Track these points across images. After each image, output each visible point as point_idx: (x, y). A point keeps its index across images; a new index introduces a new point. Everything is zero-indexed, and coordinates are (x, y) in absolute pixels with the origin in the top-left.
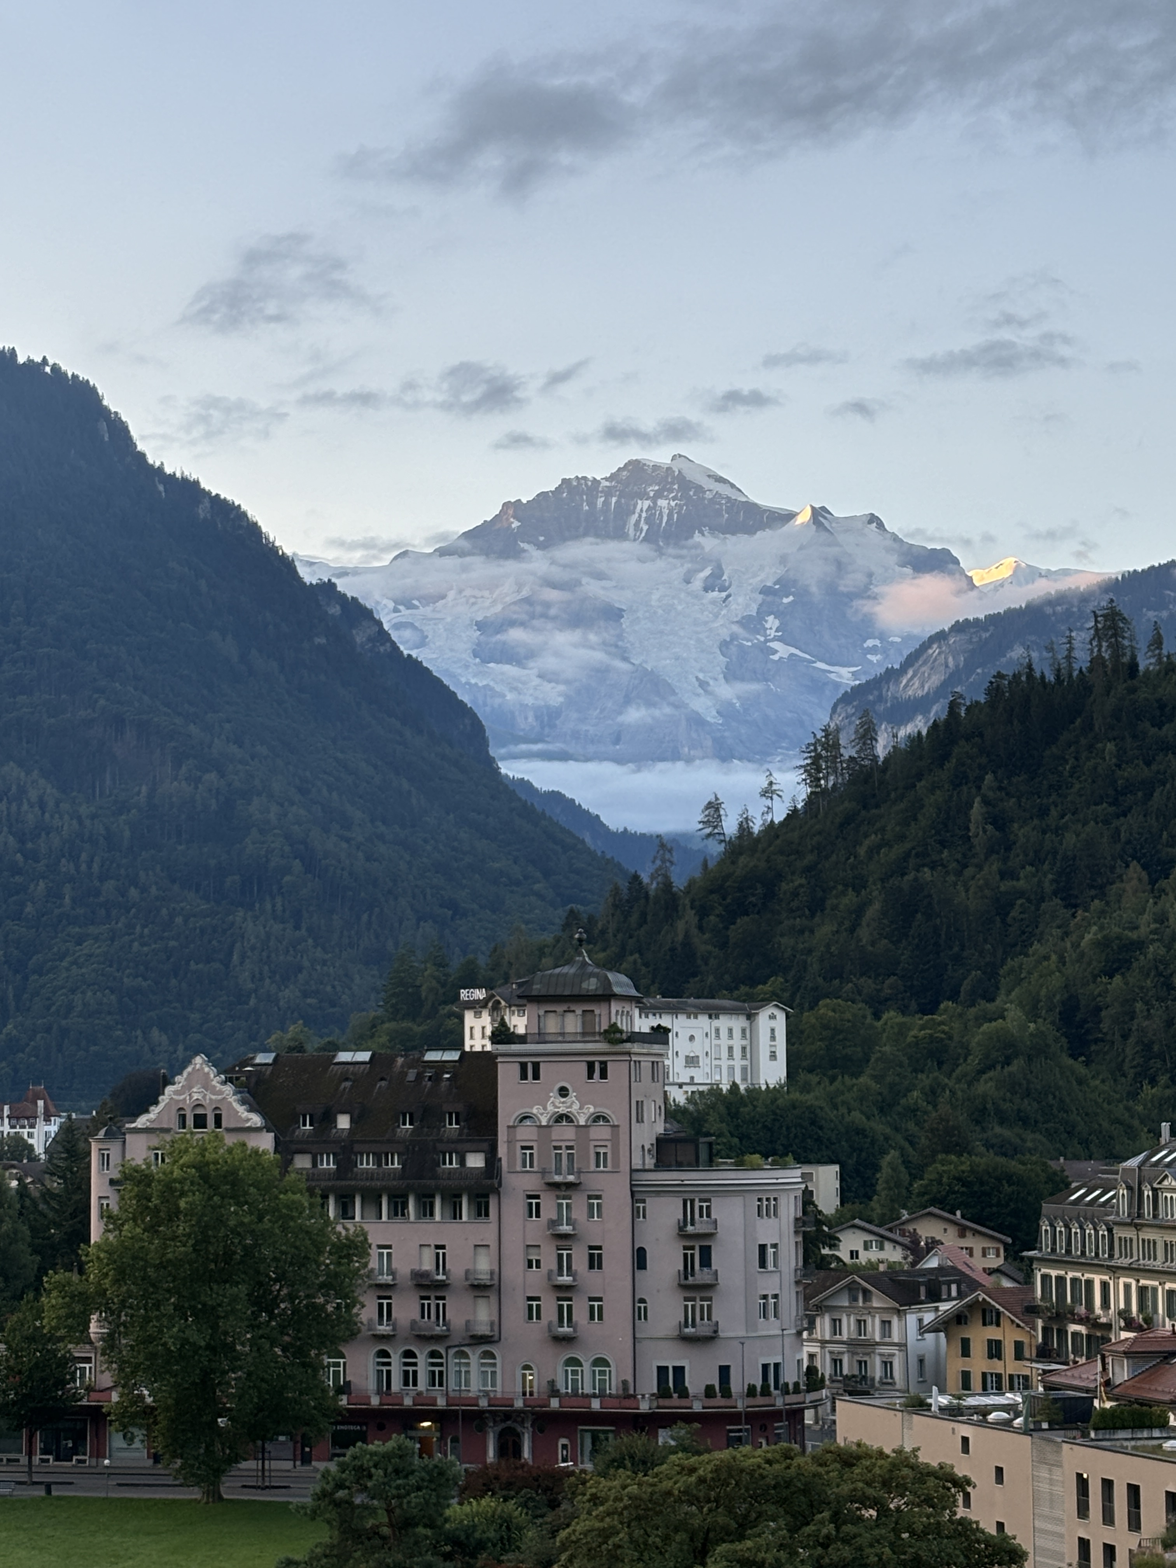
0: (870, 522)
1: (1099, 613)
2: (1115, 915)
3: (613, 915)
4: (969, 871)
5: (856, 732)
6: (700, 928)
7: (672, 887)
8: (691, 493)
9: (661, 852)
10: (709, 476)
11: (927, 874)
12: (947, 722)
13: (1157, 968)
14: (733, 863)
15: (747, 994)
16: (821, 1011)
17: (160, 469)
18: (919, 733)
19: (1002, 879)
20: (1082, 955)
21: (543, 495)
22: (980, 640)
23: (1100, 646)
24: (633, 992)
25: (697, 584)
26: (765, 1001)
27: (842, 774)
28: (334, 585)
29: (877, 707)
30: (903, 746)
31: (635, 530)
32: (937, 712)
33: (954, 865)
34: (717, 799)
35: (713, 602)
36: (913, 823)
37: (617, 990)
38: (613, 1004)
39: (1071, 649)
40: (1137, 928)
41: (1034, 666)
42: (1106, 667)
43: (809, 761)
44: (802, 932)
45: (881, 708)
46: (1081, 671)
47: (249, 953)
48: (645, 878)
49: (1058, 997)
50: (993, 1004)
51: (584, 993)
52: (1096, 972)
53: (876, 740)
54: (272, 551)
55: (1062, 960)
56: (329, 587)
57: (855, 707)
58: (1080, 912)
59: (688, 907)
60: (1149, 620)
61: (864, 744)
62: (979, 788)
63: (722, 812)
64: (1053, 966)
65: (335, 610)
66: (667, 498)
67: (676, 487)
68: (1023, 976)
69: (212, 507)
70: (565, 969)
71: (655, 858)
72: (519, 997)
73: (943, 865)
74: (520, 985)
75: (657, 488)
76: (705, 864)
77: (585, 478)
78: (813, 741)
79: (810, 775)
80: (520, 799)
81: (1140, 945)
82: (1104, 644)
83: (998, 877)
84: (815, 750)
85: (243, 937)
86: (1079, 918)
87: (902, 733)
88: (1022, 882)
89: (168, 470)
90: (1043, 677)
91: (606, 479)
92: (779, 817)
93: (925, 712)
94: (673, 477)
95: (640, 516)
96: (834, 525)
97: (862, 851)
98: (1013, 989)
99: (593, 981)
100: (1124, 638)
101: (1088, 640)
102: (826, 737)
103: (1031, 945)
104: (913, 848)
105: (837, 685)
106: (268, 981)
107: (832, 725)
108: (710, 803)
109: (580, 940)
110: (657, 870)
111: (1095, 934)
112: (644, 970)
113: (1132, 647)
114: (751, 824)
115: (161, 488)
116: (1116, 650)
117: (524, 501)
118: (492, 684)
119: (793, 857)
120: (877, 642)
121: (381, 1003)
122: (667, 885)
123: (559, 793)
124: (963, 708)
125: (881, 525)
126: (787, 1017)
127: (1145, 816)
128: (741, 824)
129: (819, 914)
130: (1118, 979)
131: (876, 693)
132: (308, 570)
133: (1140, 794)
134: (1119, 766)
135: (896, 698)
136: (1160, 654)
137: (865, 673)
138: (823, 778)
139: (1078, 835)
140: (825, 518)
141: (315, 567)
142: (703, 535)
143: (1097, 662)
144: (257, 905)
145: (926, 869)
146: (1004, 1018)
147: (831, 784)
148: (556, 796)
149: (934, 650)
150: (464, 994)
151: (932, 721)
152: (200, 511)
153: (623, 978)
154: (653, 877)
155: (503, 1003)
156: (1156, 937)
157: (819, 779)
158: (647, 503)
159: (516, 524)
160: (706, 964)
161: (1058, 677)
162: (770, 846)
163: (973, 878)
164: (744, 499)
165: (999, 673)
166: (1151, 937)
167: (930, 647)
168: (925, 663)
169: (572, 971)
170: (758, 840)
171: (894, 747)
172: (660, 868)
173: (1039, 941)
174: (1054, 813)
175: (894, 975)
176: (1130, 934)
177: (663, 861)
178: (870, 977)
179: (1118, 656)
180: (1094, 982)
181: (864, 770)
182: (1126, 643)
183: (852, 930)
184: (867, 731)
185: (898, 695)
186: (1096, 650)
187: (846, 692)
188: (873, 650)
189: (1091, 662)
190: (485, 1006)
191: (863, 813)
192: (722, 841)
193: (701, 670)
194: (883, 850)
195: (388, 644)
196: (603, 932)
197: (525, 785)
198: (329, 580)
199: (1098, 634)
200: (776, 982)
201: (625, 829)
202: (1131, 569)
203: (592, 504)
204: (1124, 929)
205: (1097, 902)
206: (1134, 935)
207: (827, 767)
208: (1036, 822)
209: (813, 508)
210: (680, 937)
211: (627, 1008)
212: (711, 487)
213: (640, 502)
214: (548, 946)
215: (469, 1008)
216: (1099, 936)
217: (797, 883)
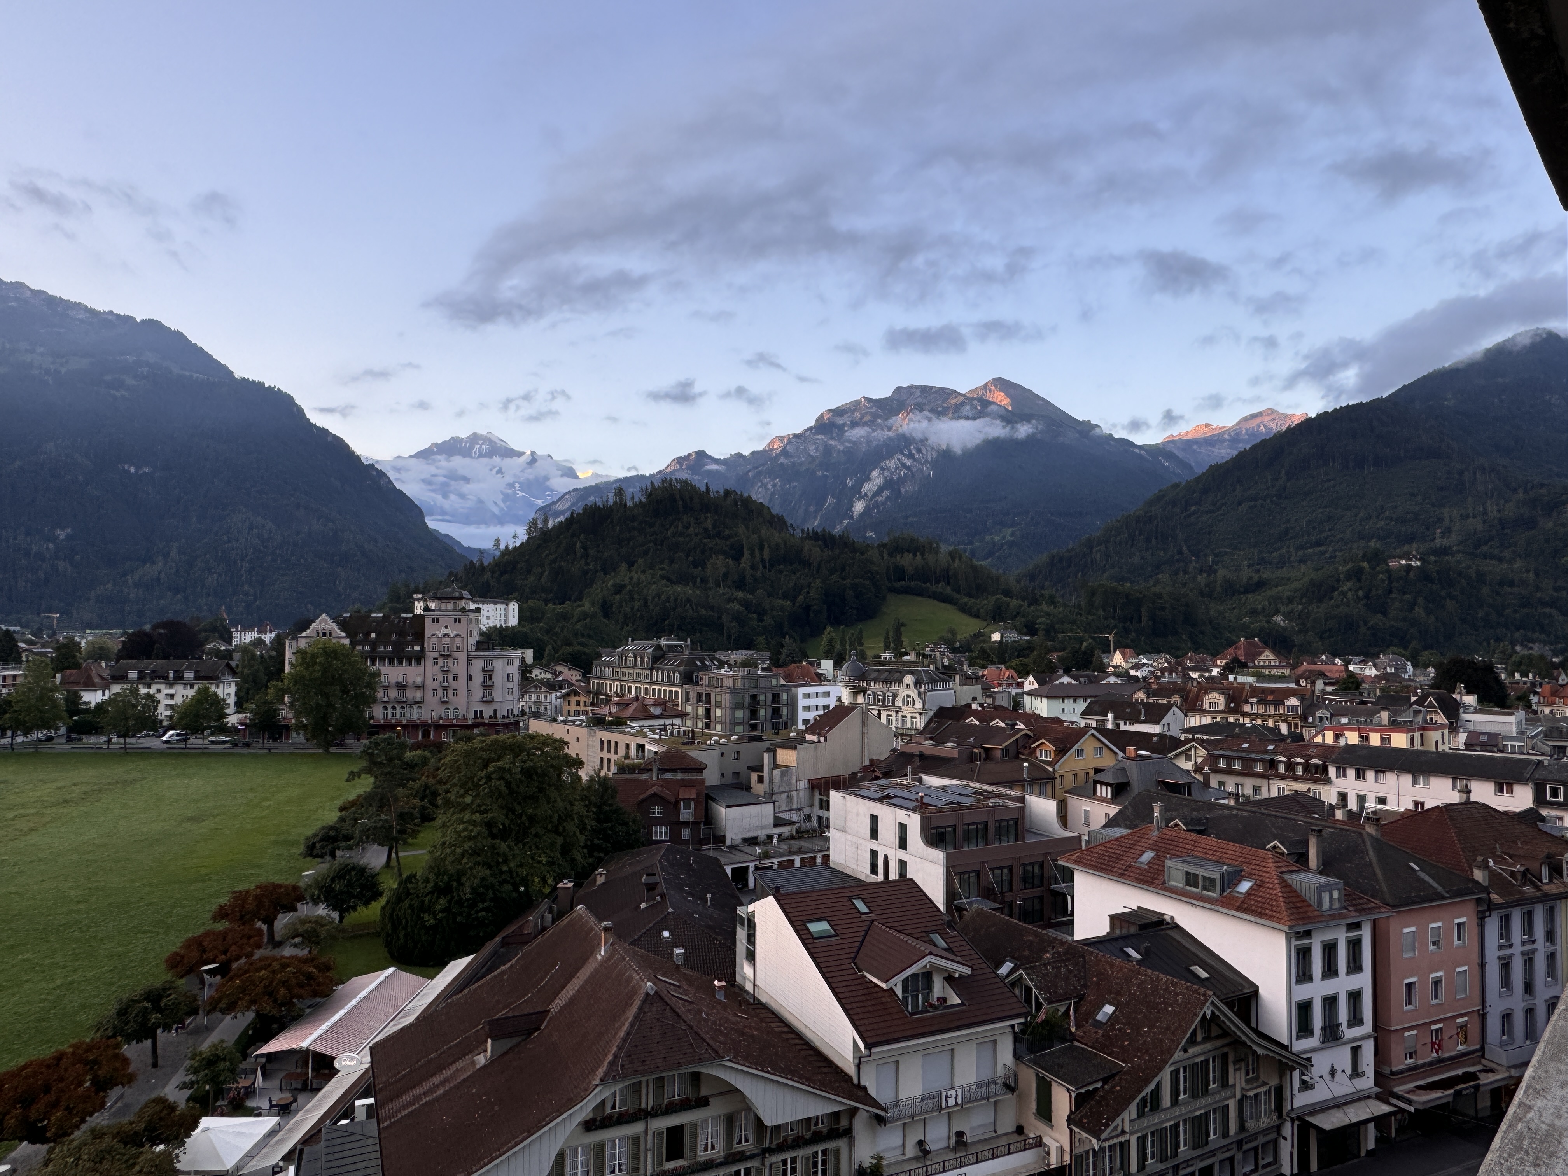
0: (549, 457)
2: (618, 577)
3: (464, 573)
4: (576, 563)
5: (543, 520)
6: (492, 577)
8: (493, 444)
9: (480, 554)
10: (499, 439)
13: (629, 593)
14: (503, 558)
15: (506, 598)
16: (529, 603)
18: (562, 521)
19: (585, 565)
20: (608, 588)
23: (616, 498)
24: (470, 597)
25: (494, 471)
26: (511, 600)
27: (538, 532)
30: (557, 525)
31: (473, 454)
33: (571, 561)
34: (498, 539)
35: (499, 478)
36: (559, 548)
37: (465, 596)
38: (463, 600)
39: (607, 498)
40: (624, 581)
41: (597, 503)
42: (618, 504)
43: (528, 528)
44: (524, 579)
45: (550, 513)
46: (610, 505)
47: (342, 581)
48: (475, 562)
49: (601, 601)
50: (581, 602)
51: (454, 597)
52: (612, 593)
53: (549, 522)
54: (353, 453)
55: (602, 590)
56: (373, 466)
57: (543, 512)
58: (608, 576)
59: (488, 570)
61: (545, 523)
62: (579, 538)
63: (500, 543)
64: (599, 592)
65: (374, 473)
66: (485, 445)
67: (488, 442)
68: (590, 594)
69: (333, 438)
70: (448, 589)
71: (478, 556)
72: (432, 597)
73: (568, 561)
74: (433, 593)
75: (482, 441)
76: (494, 558)
77: (458, 437)
78: (529, 522)
79: (528, 532)
80: (434, 536)
81: (625, 586)
84: (530, 525)
85: (340, 576)
86: (607, 578)
87: (556, 521)
88: (591, 567)
89: (318, 425)
90: (599, 506)
91: (465, 438)
92: (518, 544)
93: (564, 514)
94: (488, 439)
95: (476, 450)
96: (537, 457)
97: (543, 556)
98: (587, 598)
99: (457, 593)
101: (613, 496)
102: (533, 521)
103: (593, 585)
104: (559, 555)
105: (537, 505)
106: (348, 590)
107: (535, 517)
108: (496, 540)
109: (453, 581)
110: (479, 559)
112: (473, 591)
114: (509, 547)
116: (621, 499)
117: (440, 443)
119: (522, 557)
120: (550, 493)
121: (387, 598)
122: (482, 564)
124: (575, 514)
125: (552, 458)
126: (519, 605)
127: (627, 548)
128: (506, 547)
129: (529, 574)
130: (618, 595)
131: (549, 508)
133: (626, 542)
134: (620, 533)
135: (555, 510)
137: (546, 502)
139: (608, 553)
140: (535, 455)
141: (368, 459)
142: (496, 457)
143: (615, 503)
144: (345, 566)
145: (562, 562)
146: (584, 606)
147: (534, 535)
148: (447, 535)
149: (567, 496)
150: (414, 596)
151: (565, 517)
152: (329, 439)
153: (467, 593)
154: (477, 562)
155: (427, 599)
157: (531, 534)
158: (478, 446)
159: (436, 450)
161: (603, 507)
162: (515, 553)
163: (576, 565)
164: (509, 447)
166: (628, 584)
168: (564, 500)
169: (450, 590)
170: (511, 551)
171: (554, 525)
173: (595, 584)
174: (601, 546)
175: (552, 593)
178: (544, 593)
179: (621, 501)
180: (611, 596)
181: (544, 531)
182: (624, 497)
183: (539, 579)
184: (546, 519)
187: (540, 508)
188: (549, 495)
189: (613, 503)
190: (421, 600)
191: (543, 544)
192: (500, 551)
193: (494, 498)
194: (549, 556)
195: (392, 485)
196: (461, 578)
198: (372, 464)
200: (516, 595)
203: (461, 445)
204: (620, 581)
205: (613, 573)
206: (623, 583)
207: (533, 531)
208: (596, 549)
209: (531, 452)
210: (485, 580)
211: (468, 602)
212: (500, 443)
213: (476, 446)
214: (443, 582)
215: (416, 600)
216: (613, 583)
217: (523, 565)
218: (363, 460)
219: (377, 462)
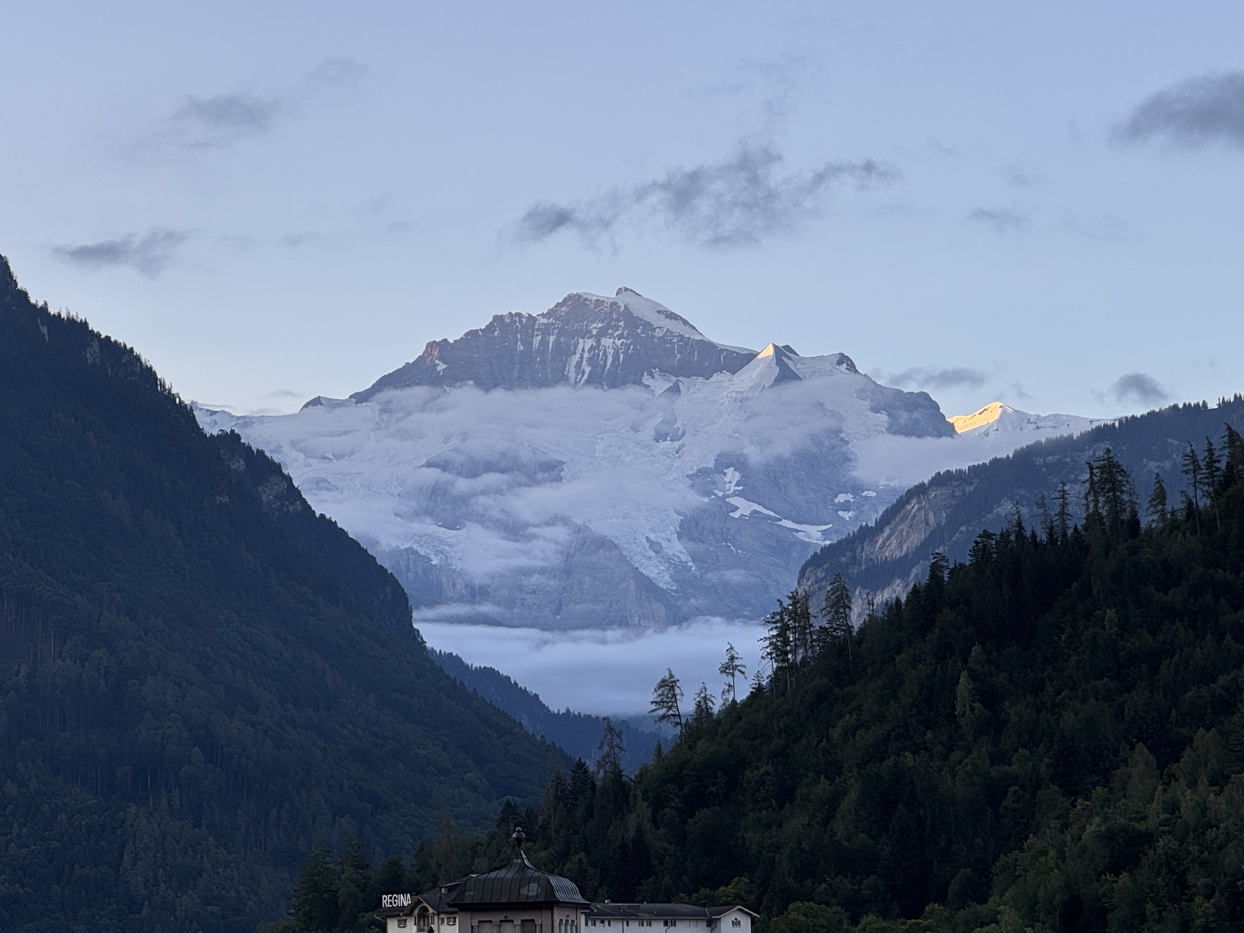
0: (840, 363)
1: (1095, 465)
2: (1120, 804)
3: (555, 809)
4: (957, 754)
5: (828, 599)
6: (655, 822)
7: (621, 776)
8: (639, 331)
9: (609, 737)
10: (659, 312)
11: (909, 758)
12: (928, 587)
13: (1168, 863)
14: (690, 748)
15: (707, 897)
16: (792, 916)
17: (44, 310)
18: (898, 600)
19: (993, 764)
20: (1084, 850)
21: (472, 334)
22: (964, 494)
23: (1097, 501)
24: (579, 898)
25: (648, 433)
26: (728, 905)
27: (812, 647)
28: (238, 437)
29: (850, 571)
30: (880, 615)
31: (577, 373)
32: (917, 575)
33: (939, 747)
34: (671, 676)
35: (665, 453)
36: (892, 702)
37: (560, 896)
38: (556, 912)
39: (1064, 505)
40: (1144, 818)
41: (1024, 524)
42: (1104, 524)
43: (775, 632)
44: (769, 826)
45: (854, 571)
46: (1076, 529)
47: (142, 855)
48: (591, 766)
49: (1058, 897)
50: (984, 906)
51: (523, 900)
52: (1100, 869)
53: (850, 608)
54: (170, 398)
55: (1061, 855)
56: (234, 437)
57: (826, 570)
58: (1079, 801)
59: (640, 798)
60: (1150, 472)
61: (837, 612)
62: (966, 661)
63: (677, 691)
64: (1052, 863)
65: (239, 465)
66: (611, 336)
67: (622, 324)
68: (1017, 874)
69: (101, 350)
70: (502, 873)
71: (602, 743)
72: (449, 905)
73: (928, 750)
74: (450, 889)
75: (600, 325)
76: (659, 748)
77: (519, 315)
78: (779, 610)
79: (776, 648)
80: (448, 678)
81: (1149, 838)
82: (1102, 499)
83: (988, 762)
84: (782, 620)
85: (134, 836)
86: (1079, 807)
87: (879, 599)
88: (1014, 767)
89: (53, 310)
90: (1034, 535)
91: (543, 315)
92: (742, 693)
93: (905, 575)
94: (619, 314)
95: (582, 357)
96: (799, 366)
97: (836, 733)
98: (1006, 889)
99: (534, 886)
100: (1122, 492)
101: (1083, 494)
102: (794, 604)
103: (1027, 838)
104: (894, 730)
105: (805, 545)
106: (163, 886)
107: (800, 591)
108: (663, 681)
109: (519, 840)
110: (604, 758)
111: (1098, 826)
112: (591, 870)
113: (1132, 502)
114: (710, 704)
115: (44, 330)
116: (1115, 504)
117: (452, 341)
118: (415, 547)
119: (758, 741)
120: (850, 497)
121: (292, 911)
122: (617, 774)
123: (492, 670)
124: (946, 572)
125: (852, 367)
126: (753, 924)
127: (1151, 691)
128: (699, 705)
129: (787, 805)
130: (1124, 876)
131: (849, 554)
132: (208, 419)
133: (1144, 667)
134: (1122, 636)
135: (871, 560)
136: (1163, 510)
137: (836, 532)
138: (791, 651)
139: (1076, 714)
140: (790, 358)
141: (215, 417)
142: (653, 377)
143: (1093, 519)
144: (151, 800)
145: (907, 754)
146: (997, 922)
147: (799, 658)
148: (489, 674)
149: (913, 506)
150: (386, 900)
151: (911, 586)
152: (88, 355)
153: (566, 882)
154: (599, 765)
155: (431, 910)
156: (1166, 829)
157: (786, 653)
158: (590, 343)
159: (441, 367)
160: (661, 863)
161: (1051, 535)
162: (732, 729)
163: (960, 763)
164: (698, 338)
165: (985, 531)
166: (1161, 828)
167: (908, 503)
168: (903, 520)
169: (510, 875)
170: (718, 722)
171: (869, 615)
172: (608, 755)
173: (1035, 834)
174: (1049, 689)
175: (874, 873)
176: (1137, 825)
177: (612, 747)
178: (846, 877)
179: (1117, 512)
180: (1098, 881)
181: (837, 641)
182: (1125, 497)
183: (826, 822)
184: (840, 597)
185: (873, 557)
186: (1092, 505)
187: (816, 553)
188: (846, 506)
189: (1086, 519)
190: (411, 914)
191: (836, 690)
192: (677, 723)
193: (652, 530)
194: (859, 732)
195: (298, 503)
196: (544, 827)
197: (454, 660)
198: (232, 431)
199: (1094, 488)
200: (739, 884)
201: (568, 710)
202: (1129, 415)
203: (528, 343)
204: (1131, 819)
205: (1099, 789)
206: (1141, 827)
207: (795, 640)
208: (1030, 699)
209: (776, 348)
210: (632, 833)
211: (572, 917)
212: (661, 324)
213: (581, 341)
214: (481, 845)
215: (391, 917)
216: (1103, 828)
217: (761, 771)
218: (202, 420)
219: (246, 421)
